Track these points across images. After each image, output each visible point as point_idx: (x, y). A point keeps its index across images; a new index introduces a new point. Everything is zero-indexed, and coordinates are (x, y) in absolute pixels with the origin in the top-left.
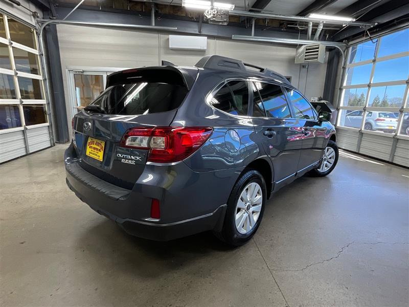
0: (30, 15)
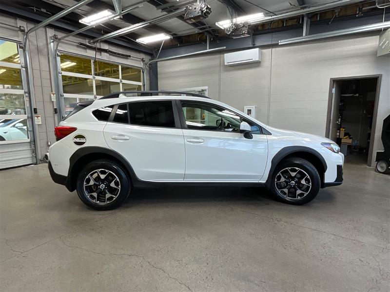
0: (140, 61)
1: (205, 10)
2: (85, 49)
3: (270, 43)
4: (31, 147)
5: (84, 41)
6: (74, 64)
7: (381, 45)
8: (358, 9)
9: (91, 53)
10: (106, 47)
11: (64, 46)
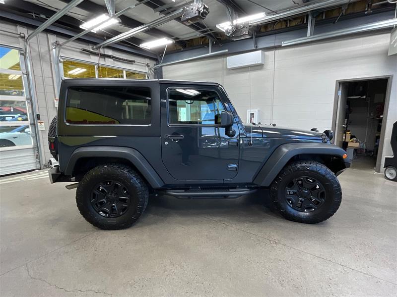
0: (145, 66)
1: (202, 10)
2: (89, 55)
3: (273, 45)
4: (34, 153)
5: (87, 47)
6: (84, 70)
7: (392, 43)
8: (367, 6)
9: (94, 59)
10: (110, 52)
11: (66, 52)
